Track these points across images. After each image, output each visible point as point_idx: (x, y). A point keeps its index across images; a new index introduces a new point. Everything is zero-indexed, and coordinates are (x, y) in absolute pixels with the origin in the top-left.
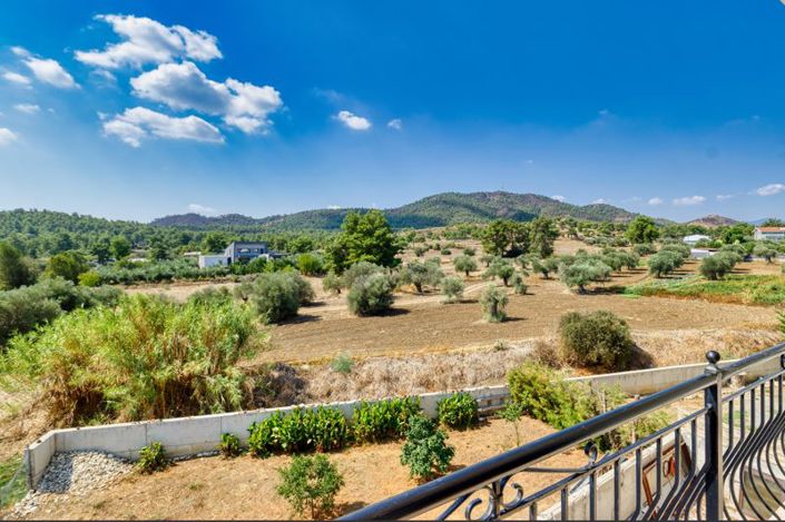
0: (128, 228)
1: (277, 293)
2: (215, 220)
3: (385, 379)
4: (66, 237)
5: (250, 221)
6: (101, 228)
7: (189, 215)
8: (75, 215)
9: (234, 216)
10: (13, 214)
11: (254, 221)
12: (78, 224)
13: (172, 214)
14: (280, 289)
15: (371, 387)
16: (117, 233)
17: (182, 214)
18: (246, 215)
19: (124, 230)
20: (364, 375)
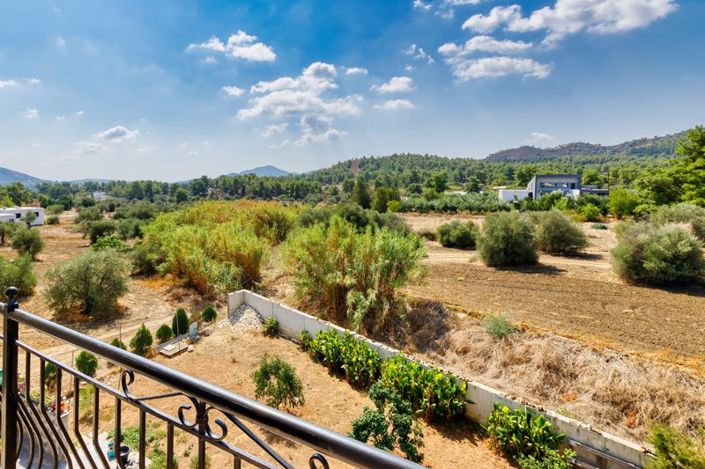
0: (463, 164)
1: (502, 233)
2: (553, 151)
3: (549, 367)
4: (415, 174)
5: (599, 149)
6: (442, 165)
7: (522, 148)
8: (427, 155)
9: (576, 145)
10: (391, 158)
11: (605, 148)
12: (427, 163)
13: (505, 149)
14: (506, 229)
15: (521, 368)
16: (453, 169)
17: (514, 148)
18: (593, 143)
19: (459, 166)
20: (519, 349)
